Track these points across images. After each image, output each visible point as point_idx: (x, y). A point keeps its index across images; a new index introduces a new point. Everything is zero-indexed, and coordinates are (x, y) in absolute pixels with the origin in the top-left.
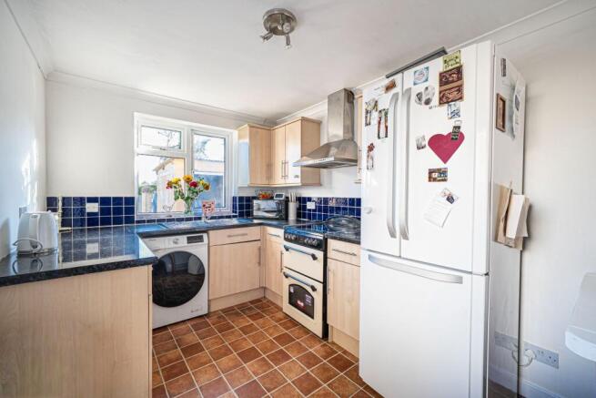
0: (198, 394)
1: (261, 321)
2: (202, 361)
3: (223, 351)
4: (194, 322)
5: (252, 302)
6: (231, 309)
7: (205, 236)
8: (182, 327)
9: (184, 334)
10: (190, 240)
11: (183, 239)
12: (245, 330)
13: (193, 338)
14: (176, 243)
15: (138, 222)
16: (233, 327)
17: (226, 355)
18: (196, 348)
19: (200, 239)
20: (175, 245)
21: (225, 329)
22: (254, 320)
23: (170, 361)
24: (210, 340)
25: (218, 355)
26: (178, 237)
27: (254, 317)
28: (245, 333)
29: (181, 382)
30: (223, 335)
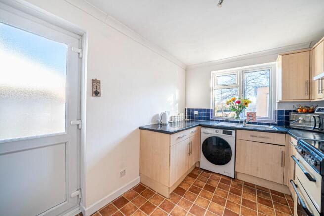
0: (191, 205)
1: (265, 207)
2: (207, 196)
3: (220, 200)
4: (224, 178)
5: (273, 192)
6: (253, 186)
7: (234, 132)
8: (217, 176)
9: (214, 180)
10: (224, 133)
11: (221, 131)
12: (245, 202)
13: (215, 184)
14: (217, 132)
15: (211, 120)
16: (240, 195)
17: (219, 203)
18: (212, 189)
19: (230, 134)
20: (215, 133)
21: (236, 192)
22: (259, 202)
23: (198, 185)
24: (221, 191)
25: (215, 200)
26: (218, 130)
27: (261, 201)
28: (243, 204)
29: (192, 195)
30: (230, 194)
